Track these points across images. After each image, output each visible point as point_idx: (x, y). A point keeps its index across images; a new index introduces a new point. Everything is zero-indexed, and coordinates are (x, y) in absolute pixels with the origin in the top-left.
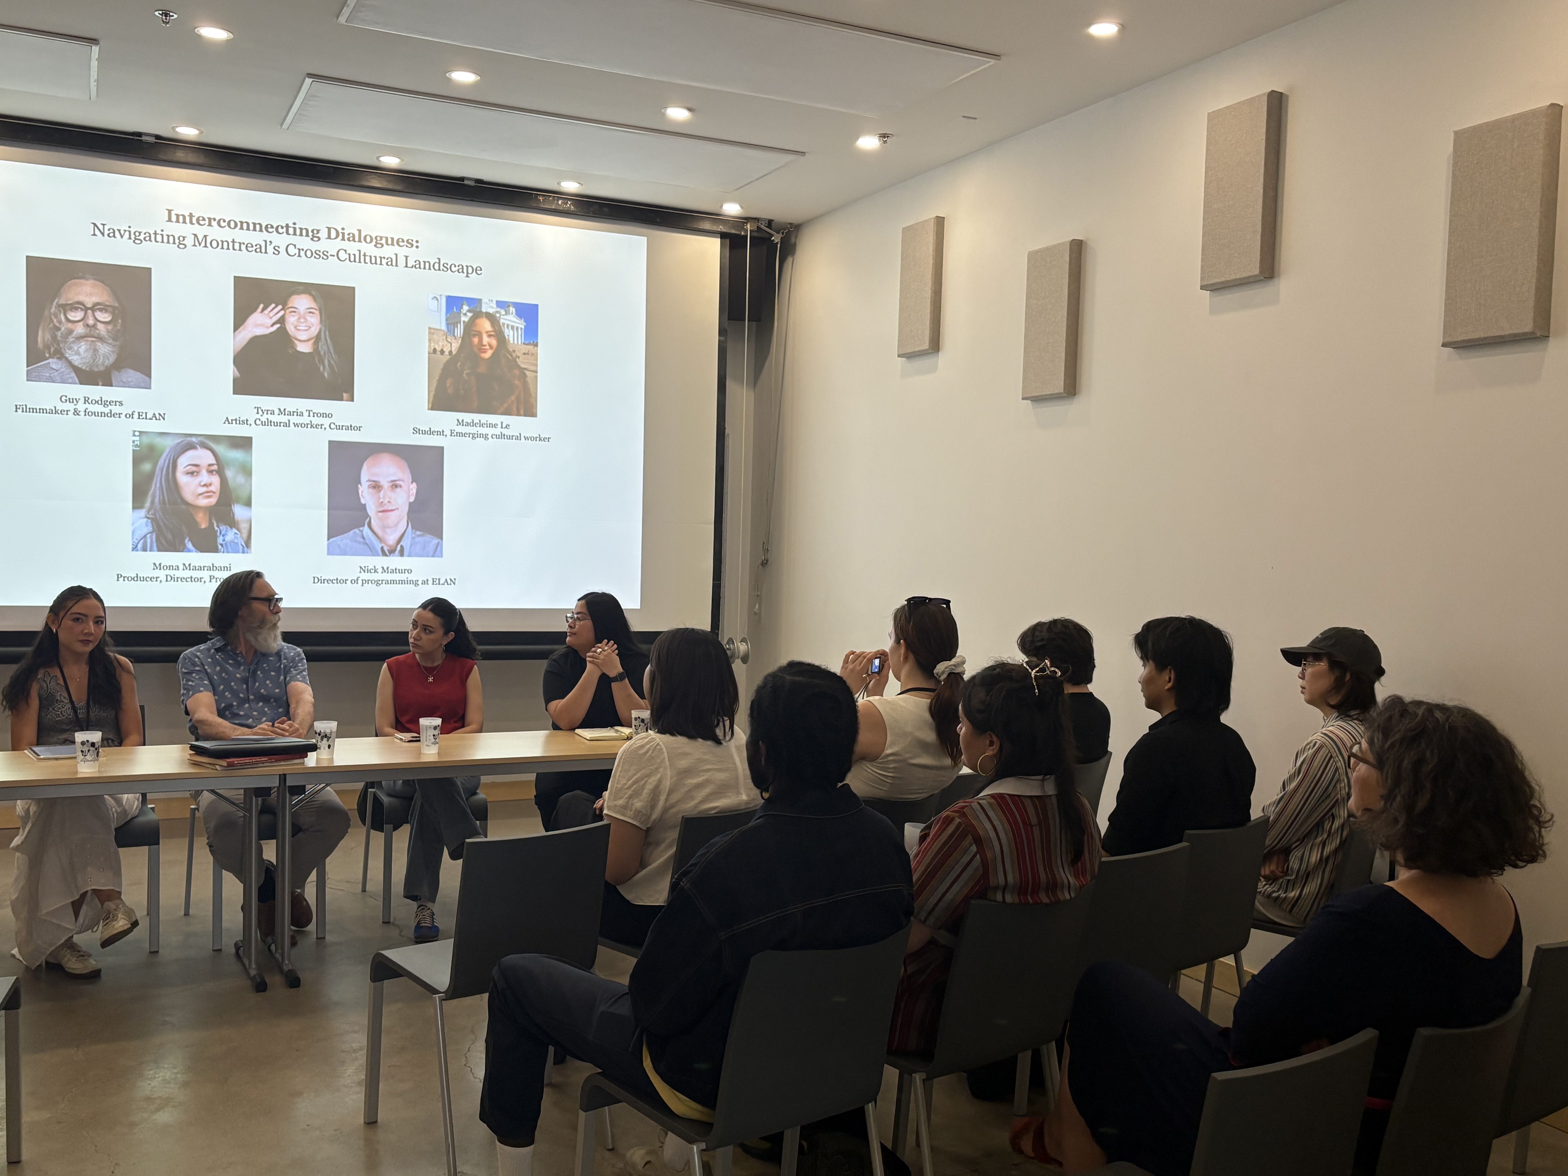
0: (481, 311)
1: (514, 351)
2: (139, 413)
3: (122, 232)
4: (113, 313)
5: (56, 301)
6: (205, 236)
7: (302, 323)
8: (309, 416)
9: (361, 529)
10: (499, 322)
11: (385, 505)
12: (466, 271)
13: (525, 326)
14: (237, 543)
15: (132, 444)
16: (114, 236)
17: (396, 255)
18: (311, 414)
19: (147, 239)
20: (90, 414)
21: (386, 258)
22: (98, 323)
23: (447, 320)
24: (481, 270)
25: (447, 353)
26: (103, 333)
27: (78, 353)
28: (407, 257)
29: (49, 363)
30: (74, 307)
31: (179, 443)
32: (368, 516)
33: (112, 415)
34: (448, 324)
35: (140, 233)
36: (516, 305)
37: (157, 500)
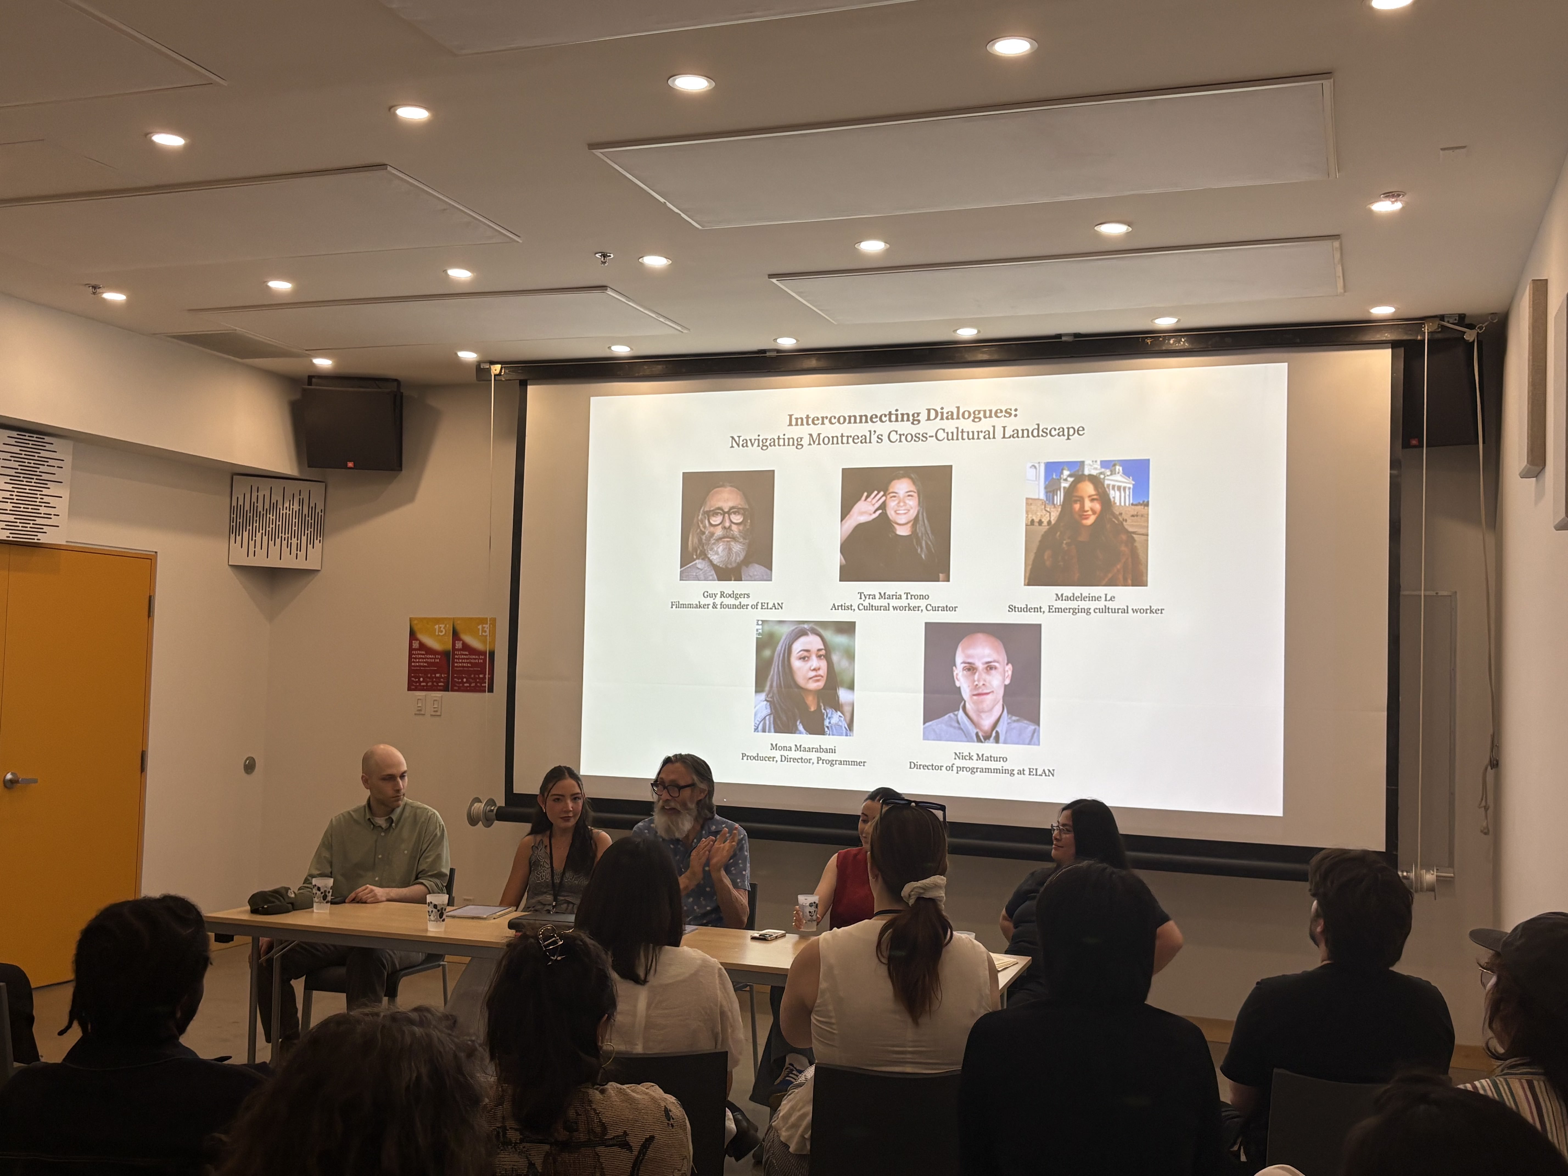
0: (1083, 475)
1: (1121, 514)
2: (762, 603)
3: (753, 441)
4: (744, 515)
5: (703, 508)
6: (819, 435)
7: (901, 507)
8: (907, 599)
9: (956, 713)
10: (1103, 485)
11: (980, 688)
12: (1066, 433)
13: (1133, 485)
14: (841, 726)
15: (755, 632)
16: (747, 446)
17: (994, 427)
18: (909, 596)
19: (772, 444)
20: (725, 606)
21: (984, 431)
22: (733, 525)
23: (1046, 488)
24: (1084, 430)
25: (1045, 523)
26: (736, 533)
27: (717, 553)
28: (1004, 427)
29: (696, 563)
30: (715, 513)
31: (794, 630)
32: (963, 699)
33: (741, 606)
34: (1046, 493)
35: (766, 439)
36: (1123, 463)
37: (775, 684)
